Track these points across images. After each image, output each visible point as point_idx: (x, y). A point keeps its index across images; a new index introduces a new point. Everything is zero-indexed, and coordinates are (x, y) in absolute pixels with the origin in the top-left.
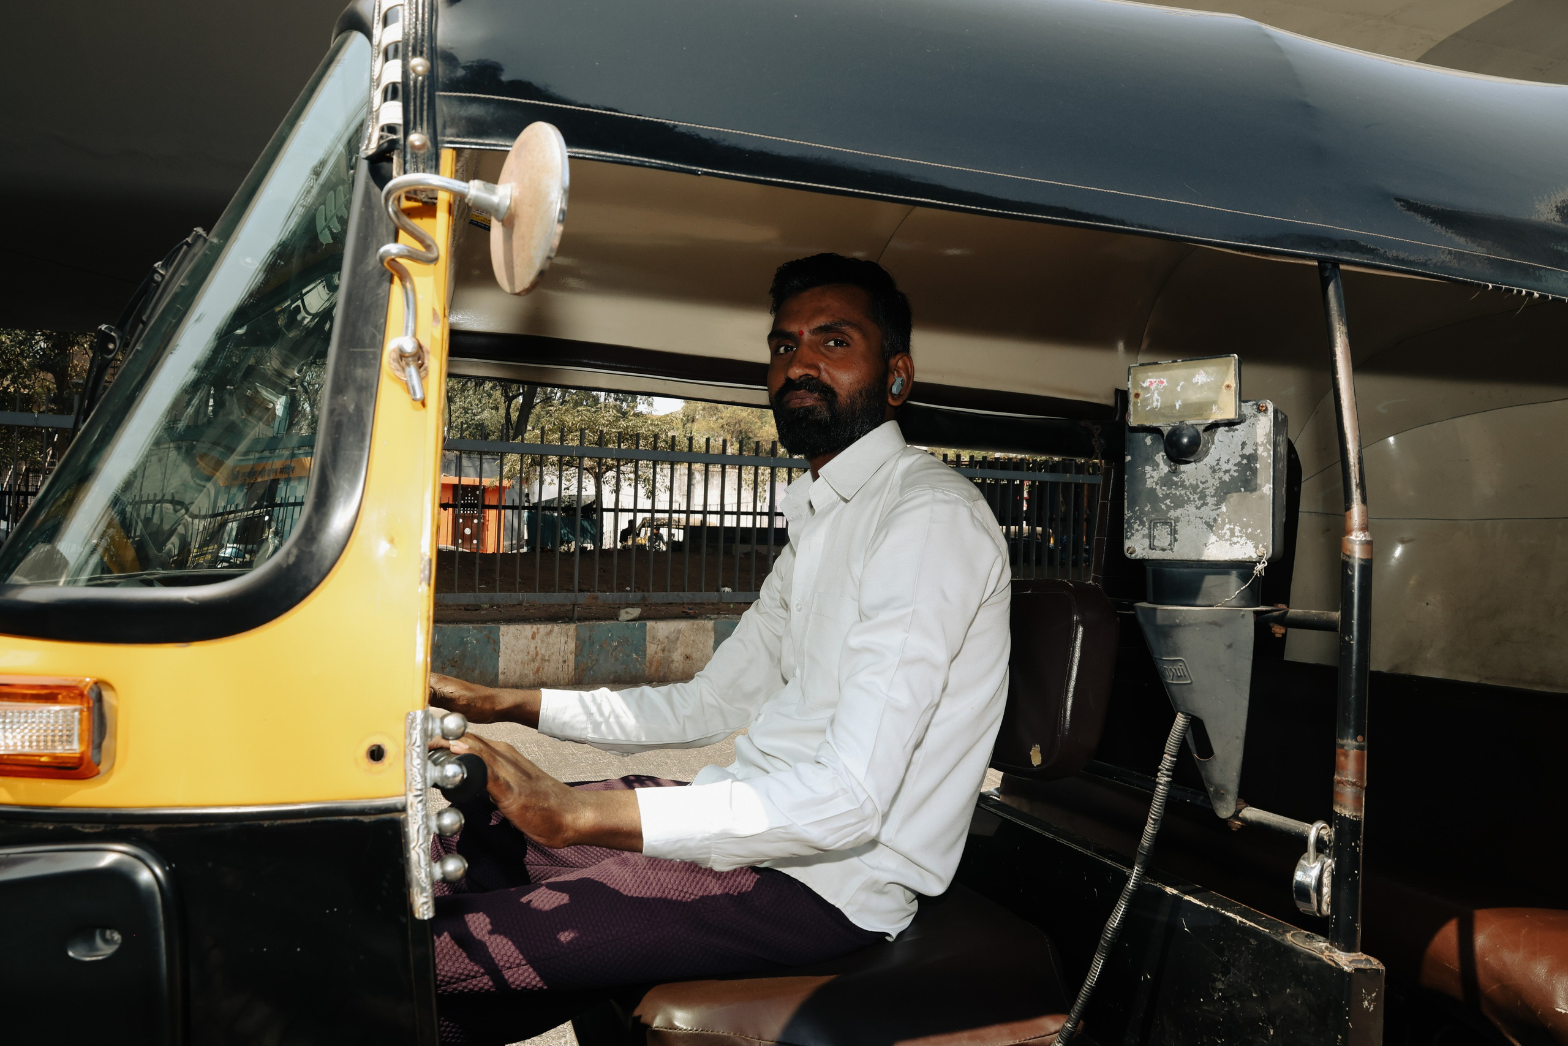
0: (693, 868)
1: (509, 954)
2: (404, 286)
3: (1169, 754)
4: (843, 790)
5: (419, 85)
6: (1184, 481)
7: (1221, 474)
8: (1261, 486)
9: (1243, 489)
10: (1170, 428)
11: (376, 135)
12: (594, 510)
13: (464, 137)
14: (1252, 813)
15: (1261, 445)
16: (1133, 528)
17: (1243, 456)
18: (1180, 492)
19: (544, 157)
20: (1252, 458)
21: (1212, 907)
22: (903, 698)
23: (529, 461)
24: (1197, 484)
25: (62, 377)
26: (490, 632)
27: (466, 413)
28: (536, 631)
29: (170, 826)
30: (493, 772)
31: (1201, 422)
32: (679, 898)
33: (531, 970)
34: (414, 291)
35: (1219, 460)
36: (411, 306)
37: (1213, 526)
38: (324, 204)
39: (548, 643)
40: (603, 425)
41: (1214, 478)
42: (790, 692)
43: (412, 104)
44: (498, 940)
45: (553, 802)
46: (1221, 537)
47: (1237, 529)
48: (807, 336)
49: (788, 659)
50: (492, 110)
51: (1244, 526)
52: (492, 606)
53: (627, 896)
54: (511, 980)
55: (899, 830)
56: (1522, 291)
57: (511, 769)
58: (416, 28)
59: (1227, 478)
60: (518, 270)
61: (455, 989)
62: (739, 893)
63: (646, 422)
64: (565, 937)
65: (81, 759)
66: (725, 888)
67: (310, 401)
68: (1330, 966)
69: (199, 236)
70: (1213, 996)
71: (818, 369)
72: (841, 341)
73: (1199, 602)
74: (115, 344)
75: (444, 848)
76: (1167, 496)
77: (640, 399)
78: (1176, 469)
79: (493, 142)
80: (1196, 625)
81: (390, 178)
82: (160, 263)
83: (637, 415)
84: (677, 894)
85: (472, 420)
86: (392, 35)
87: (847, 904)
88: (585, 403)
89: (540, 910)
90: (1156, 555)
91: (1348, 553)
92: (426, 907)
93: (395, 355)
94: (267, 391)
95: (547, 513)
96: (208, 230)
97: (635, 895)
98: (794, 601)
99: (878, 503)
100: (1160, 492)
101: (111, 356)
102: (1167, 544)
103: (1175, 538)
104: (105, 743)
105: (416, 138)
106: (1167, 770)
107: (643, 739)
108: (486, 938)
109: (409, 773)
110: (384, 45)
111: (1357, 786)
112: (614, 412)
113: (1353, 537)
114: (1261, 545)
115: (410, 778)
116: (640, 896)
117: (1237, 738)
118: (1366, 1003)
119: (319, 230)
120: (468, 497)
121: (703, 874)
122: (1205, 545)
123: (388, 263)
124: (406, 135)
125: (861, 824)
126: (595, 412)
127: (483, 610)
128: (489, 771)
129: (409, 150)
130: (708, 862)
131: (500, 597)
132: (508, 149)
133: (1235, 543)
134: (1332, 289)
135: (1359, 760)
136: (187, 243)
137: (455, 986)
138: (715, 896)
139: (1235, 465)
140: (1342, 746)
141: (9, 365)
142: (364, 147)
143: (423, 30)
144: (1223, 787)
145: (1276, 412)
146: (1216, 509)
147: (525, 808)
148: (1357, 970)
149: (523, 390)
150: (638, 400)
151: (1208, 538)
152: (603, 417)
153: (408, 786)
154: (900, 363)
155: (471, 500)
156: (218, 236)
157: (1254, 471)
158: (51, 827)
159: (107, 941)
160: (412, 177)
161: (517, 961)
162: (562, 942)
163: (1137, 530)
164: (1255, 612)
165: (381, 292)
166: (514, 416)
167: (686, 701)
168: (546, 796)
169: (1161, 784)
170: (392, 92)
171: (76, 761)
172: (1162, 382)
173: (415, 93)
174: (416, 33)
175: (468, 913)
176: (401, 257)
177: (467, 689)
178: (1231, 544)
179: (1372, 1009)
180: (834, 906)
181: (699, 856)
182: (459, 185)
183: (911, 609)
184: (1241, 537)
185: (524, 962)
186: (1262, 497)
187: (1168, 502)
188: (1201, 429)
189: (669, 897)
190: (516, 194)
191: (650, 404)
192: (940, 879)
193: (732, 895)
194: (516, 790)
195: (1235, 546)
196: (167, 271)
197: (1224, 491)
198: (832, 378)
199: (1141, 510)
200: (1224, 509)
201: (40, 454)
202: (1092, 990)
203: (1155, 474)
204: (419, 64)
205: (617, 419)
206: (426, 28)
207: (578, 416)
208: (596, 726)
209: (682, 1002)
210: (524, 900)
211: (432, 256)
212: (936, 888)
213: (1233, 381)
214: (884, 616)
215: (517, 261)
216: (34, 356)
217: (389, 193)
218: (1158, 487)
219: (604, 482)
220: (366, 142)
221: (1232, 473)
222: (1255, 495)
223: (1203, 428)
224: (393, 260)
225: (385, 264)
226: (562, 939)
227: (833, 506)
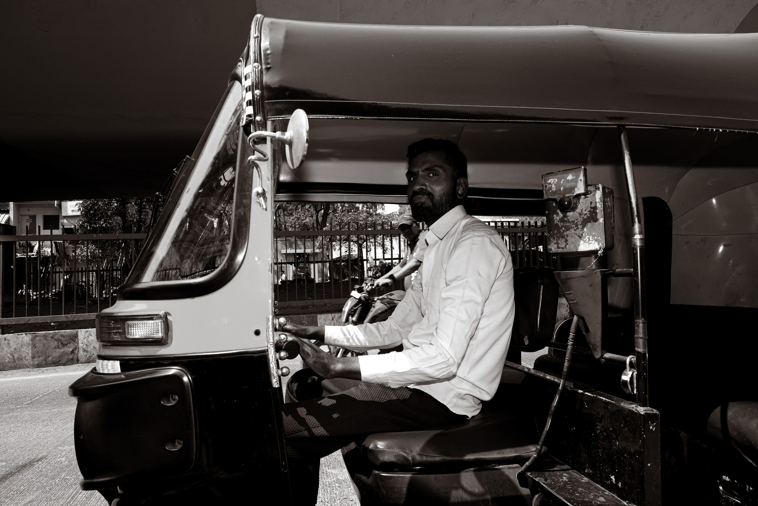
0: (383, 387)
1: (314, 422)
2: (257, 170)
3: (572, 333)
4: (440, 353)
5: (258, 100)
6: (569, 220)
7: (583, 216)
8: (599, 219)
9: (592, 221)
10: (560, 199)
11: (245, 118)
12: (360, 260)
13: (274, 116)
14: (608, 355)
15: (598, 203)
16: (550, 240)
17: (591, 208)
18: (568, 224)
19: (300, 121)
20: (595, 208)
21: (595, 396)
22: (465, 317)
23: (328, 240)
24: (574, 221)
25: (124, 218)
26: (313, 318)
27: (298, 220)
28: (334, 316)
29: (192, 360)
30: (302, 348)
31: (571, 195)
32: (379, 401)
33: (322, 428)
34: (261, 171)
35: (582, 210)
36: (260, 176)
37: (581, 237)
38: (229, 139)
39: (339, 322)
40: (361, 220)
41: (581, 217)
42: (425, 320)
43: (256, 106)
44: (310, 417)
45: (326, 361)
46: (585, 241)
47: (591, 237)
48: (421, 173)
49: (423, 307)
50: (283, 105)
51: (594, 236)
52: (314, 307)
53: (358, 400)
54: (315, 432)
55: (469, 373)
56: (713, 130)
57: (310, 348)
58: (256, 80)
59: (585, 217)
60: (294, 161)
61: (294, 436)
62: (403, 399)
63: (381, 218)
64: (335, 416)
65: (162, 338)
66: (398, 397)
67: (228, 219)
68: (636, 413)
69: (188, 158)
70: (597, 432)
71: (426, 185)
72: (435, 174)
73: (579, 269)
74: (161, 199)
75: (291, 393)
76: (563, 226)
77: (379, 207)
78: (565, 215)
79: (285, 116)
80: (576, 278)
81: (250, 133)
82: (175, 169)
83: (376, 215)
84: (378, 399)
85: (301, 223)
86: (248, 83)
87: (449, 403)
88: (353, 211)
89: (325, 406)
90: (560, 250)
91: (634, 244)
92: (276, 383)
93: (256, 194)
94: (210, 217)
95: (338, 263)
96: (190, 156)
97: (362, 400)
98: (424, 283)
99: (453, 239)
100: (560, 225)
101: (160, 203)
102: (564, 246)
103: (567, 243)
104: (169, 333)
105: (258, 118)
106: (572, 339)
107: (367, 345)
108: (305, 416)
109: (268, 337)
110: (245, 87)
111: (643, 339)
112: (365, 214)
113: (635, 237)
114: (600, 243)
115: (268, 339)
116: (364, 400)
117: (598, 324)
118: (651, 427)
119: (228, 149)
120: (301, 258)
121: (388, 389)
122: (579, 245)
123: (251, 163)
124: (255, 117)
125: (449, 367)
126: (357, 215)
127: (310, 308)
128: (301, 348)
129: (256, 122)
130: (388, 384)
131: (316, 302)
132: (289, 118)
133: (590, 243)
134: (622, 136)
135: (644, 328)
136: (184, 161)
137: (294, 435)
138: (393, 400)
139: (588, 212)
140: (636, 323)
141: (103, 215)
142: (241, 123)
143: (258, 80)
144: (595, 345)
145: (604, 188)
146: (582, 230)
147: (315, 362)
148: (645, 413)
149: (324, 207)
150: (377, 208)
151: (580, 242)
152: (361, 217)
153: (268, 342)
154: (462, 181)
155: (303, 260)
156: (194, 158)
157: (596, 213)
158: (153, 363)
159: (174, 400)
160: (258, 133)
161: (317, 425)
162: (334, 418)
163: (552, 241)
164: (601, 271)
165: (250, 173)
166: (320, 220)
167: (384, 328)
168: (323, 358)
169: (569, 345)
170: (249, 103)
171: (160, 339)
172: (555, 180)
173: (257, 103)
174: (256, 82)
175: (298, 407)
176: (256, 160)
177: (295, 326)
178: (589, 244)
179: (654, 429)
180: (443, 404)
181: (384, 381)
182: (273, 134)
183: (465, 280)
184: (593, 241)
185: (320, 426)
186: (599, 224)
187: (563, 229)
188: (571, 198)
189: (375, 400)
190: (292, 135)
191: (383, 209)
192: (488, 393)
193: (401, 399)
194: (311, 355)
195: (590, 244)
196: (178, 172)
197: (585, 223)
198: (432, 189)
199: (553, 233)
200: (585, 230)
201: (117, 253)
202: (547, 432)
203: (558, 218)
204: (257, 92)
205: (367, 217)
206: (259, 79)
207: (349, 217)
208: (348, 340)
209: (381, 439)
210: (319, 402)
211: (266, 158)
212: (487, 398)
213: (583, 177)
214: (454, 284)
215: (294, 158)
216: (112, 210)
217: (250, 139)
218: (559, 223)
219: (363, 247)
220: (242, 120)
221: (587, 215)
222: (597, 223)
223: (572, 197)
224: (253, 161)
225: (250, 163)
226: (334, 417)
227: (436, 243)
